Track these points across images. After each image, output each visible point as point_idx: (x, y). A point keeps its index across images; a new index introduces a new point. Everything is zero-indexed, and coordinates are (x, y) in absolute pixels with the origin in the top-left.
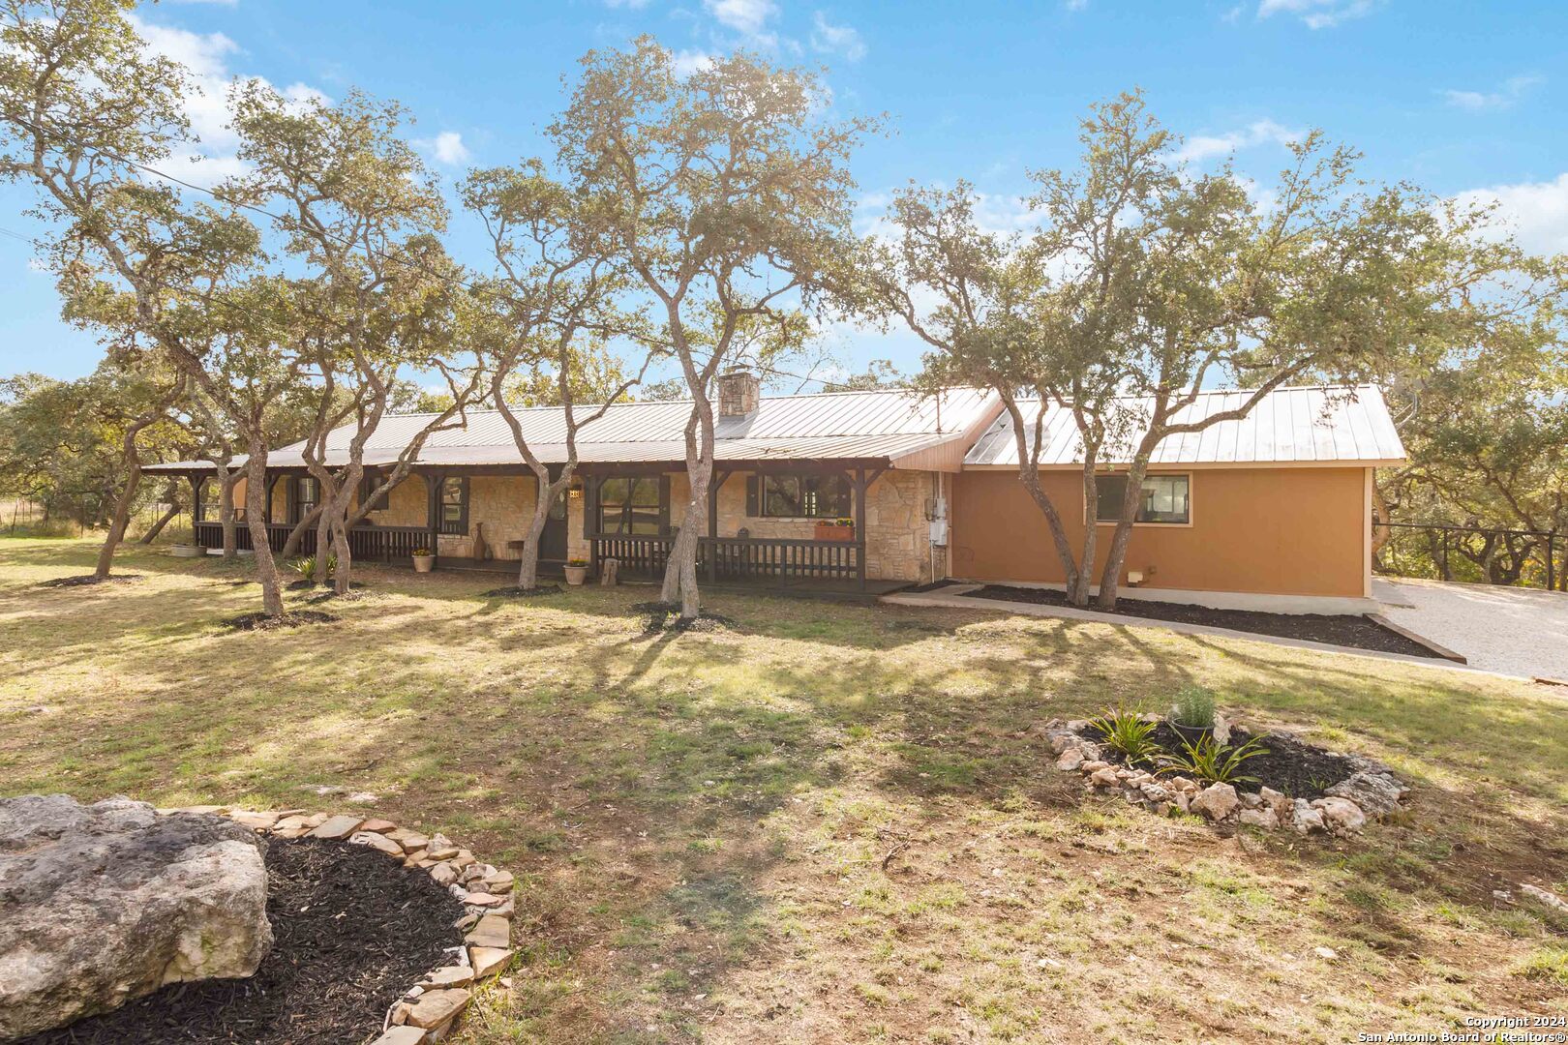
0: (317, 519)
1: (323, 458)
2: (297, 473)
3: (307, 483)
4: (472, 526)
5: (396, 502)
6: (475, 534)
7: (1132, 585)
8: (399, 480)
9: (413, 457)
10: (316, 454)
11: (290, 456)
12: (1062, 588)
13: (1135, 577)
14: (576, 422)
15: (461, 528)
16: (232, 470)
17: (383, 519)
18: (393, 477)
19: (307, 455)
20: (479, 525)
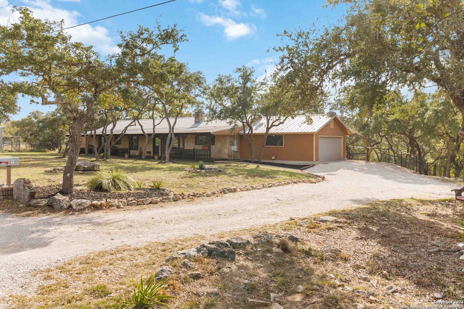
0: (104, 146)
1: (106, 132)
2: (100, 136)
3: (103, 138)
4: (139, 148)
5: (123, 142)
6: (139, 150)
7: (273, 160)
8: (122, 137)
9: (125, 132)
10: (104, 132)
11: (99, 131)
12: (257, 160)
13: (273, 158)
14: (155, 125)
15: (136, 148)
16: (87, 135)
17: (119, 146)
18: (120, 136)
19: (103, 132)
20: (140, 148)
